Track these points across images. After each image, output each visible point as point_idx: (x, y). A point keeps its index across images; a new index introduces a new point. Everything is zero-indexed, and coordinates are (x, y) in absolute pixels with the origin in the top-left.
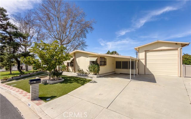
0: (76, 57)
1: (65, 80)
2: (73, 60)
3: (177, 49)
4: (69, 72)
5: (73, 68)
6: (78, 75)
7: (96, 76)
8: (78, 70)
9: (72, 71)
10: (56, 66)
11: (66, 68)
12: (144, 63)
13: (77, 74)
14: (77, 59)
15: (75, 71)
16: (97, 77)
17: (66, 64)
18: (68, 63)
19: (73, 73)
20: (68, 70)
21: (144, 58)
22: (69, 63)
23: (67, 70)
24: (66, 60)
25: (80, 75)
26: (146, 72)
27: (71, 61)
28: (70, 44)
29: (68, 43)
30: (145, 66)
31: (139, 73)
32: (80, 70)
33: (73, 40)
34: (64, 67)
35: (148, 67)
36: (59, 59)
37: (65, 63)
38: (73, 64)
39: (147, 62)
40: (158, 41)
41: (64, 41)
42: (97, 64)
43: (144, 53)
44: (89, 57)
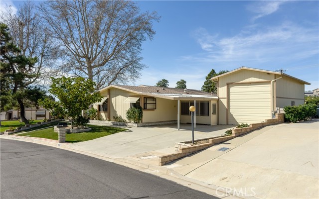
0: (111, 96)
1: (92, 129)
2: (107, 101)
3: (269, 83)
4: (102, 120)
5: (107, 114)
6: (114, 125)
7: (136, 125)
8: (114, 117)
9: (105, 119)
10: (81, 111)
11: (97, 113)
12: (226, 105)
13: (112, 122)
14: (113, 100)
15: (109, 118)
16: (138, 127)
17: (96, 108)
18: (99, 106)
19: (107, 122)
20: (100, 117)
21: (226, 96)
22: (101, 106)
23: (98, 117)
24: (94, 101)
25: (117, 125)
26: (229, 121)
27: (104, 103)
28: (106, 67)
29: (103, 64)
30: (228, 110)
31: (219, 123)
32: (117, 117)
33: (112, 58)
34: (93, 112)
35: (232, 111)
36: (85, 100)
37: (95, 106)
38: (106, 107)
39: (231, 104)
40: (244, 68)
41: (94, 59)
42: (140, 108)
43: (226, 87)
44: (130, 96)
